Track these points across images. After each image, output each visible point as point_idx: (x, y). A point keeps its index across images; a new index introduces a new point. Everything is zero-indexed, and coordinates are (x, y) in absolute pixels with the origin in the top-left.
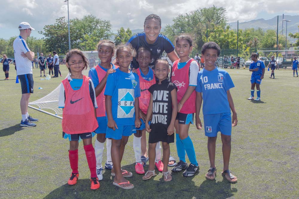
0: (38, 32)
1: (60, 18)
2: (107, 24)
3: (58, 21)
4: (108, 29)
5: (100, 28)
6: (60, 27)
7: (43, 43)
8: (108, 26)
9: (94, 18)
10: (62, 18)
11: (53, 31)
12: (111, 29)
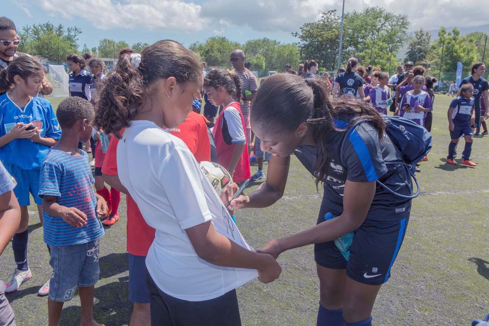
0: (292, 33)
1: (329, 12)
2: (401, 21)
3: (325, 16)
4: (404, 30)
5: (389, 27)
6: (326, 26)
7: (297, 50)
8: (404, 25)
9: (381, 12)
10: (332, 11)
11: (315, 32)
12: (407, 29)
